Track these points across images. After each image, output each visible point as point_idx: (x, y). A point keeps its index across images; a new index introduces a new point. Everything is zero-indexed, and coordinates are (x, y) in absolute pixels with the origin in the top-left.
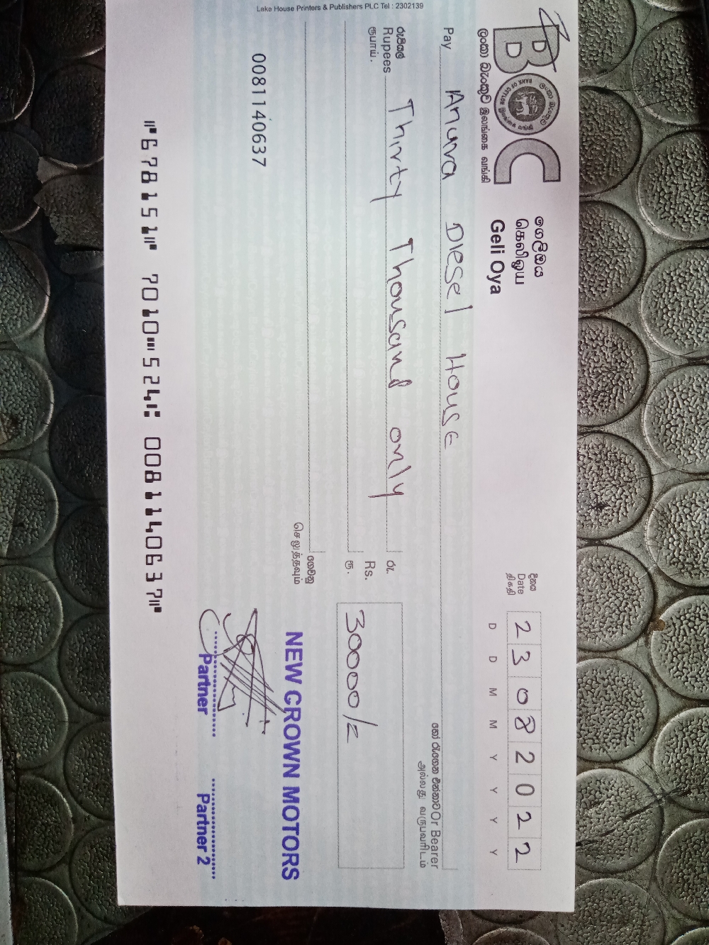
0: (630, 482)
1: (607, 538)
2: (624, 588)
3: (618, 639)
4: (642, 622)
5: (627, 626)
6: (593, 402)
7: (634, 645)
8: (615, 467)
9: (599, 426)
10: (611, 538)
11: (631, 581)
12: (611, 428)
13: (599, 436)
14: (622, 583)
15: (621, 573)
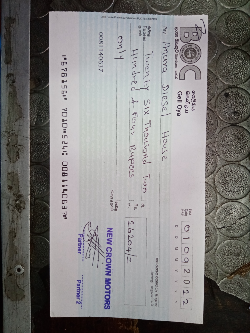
0: (246, 104)
1: (237, 123)
2: (242, 140)
3: (240, 158)
4: (248, 152)
5: (243, 153)
6: (235, 77)
7: (245, 160)
8: (241, 99)
9: (236, 85)
10: (239, 123)
11: (245, 138)
12: (240, 86)
13: (236, 89)
14: (242, 138)
15: (242, 135)
